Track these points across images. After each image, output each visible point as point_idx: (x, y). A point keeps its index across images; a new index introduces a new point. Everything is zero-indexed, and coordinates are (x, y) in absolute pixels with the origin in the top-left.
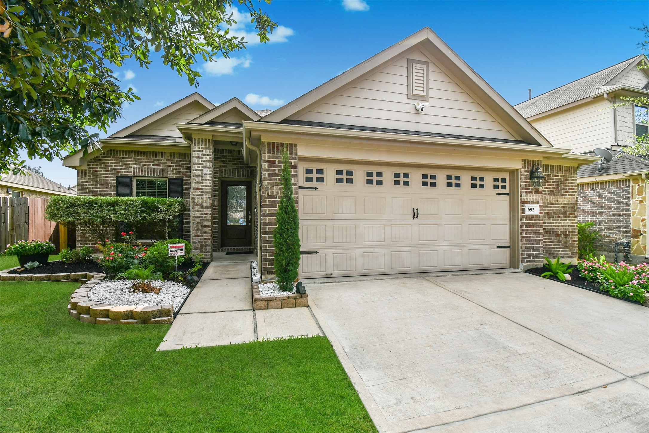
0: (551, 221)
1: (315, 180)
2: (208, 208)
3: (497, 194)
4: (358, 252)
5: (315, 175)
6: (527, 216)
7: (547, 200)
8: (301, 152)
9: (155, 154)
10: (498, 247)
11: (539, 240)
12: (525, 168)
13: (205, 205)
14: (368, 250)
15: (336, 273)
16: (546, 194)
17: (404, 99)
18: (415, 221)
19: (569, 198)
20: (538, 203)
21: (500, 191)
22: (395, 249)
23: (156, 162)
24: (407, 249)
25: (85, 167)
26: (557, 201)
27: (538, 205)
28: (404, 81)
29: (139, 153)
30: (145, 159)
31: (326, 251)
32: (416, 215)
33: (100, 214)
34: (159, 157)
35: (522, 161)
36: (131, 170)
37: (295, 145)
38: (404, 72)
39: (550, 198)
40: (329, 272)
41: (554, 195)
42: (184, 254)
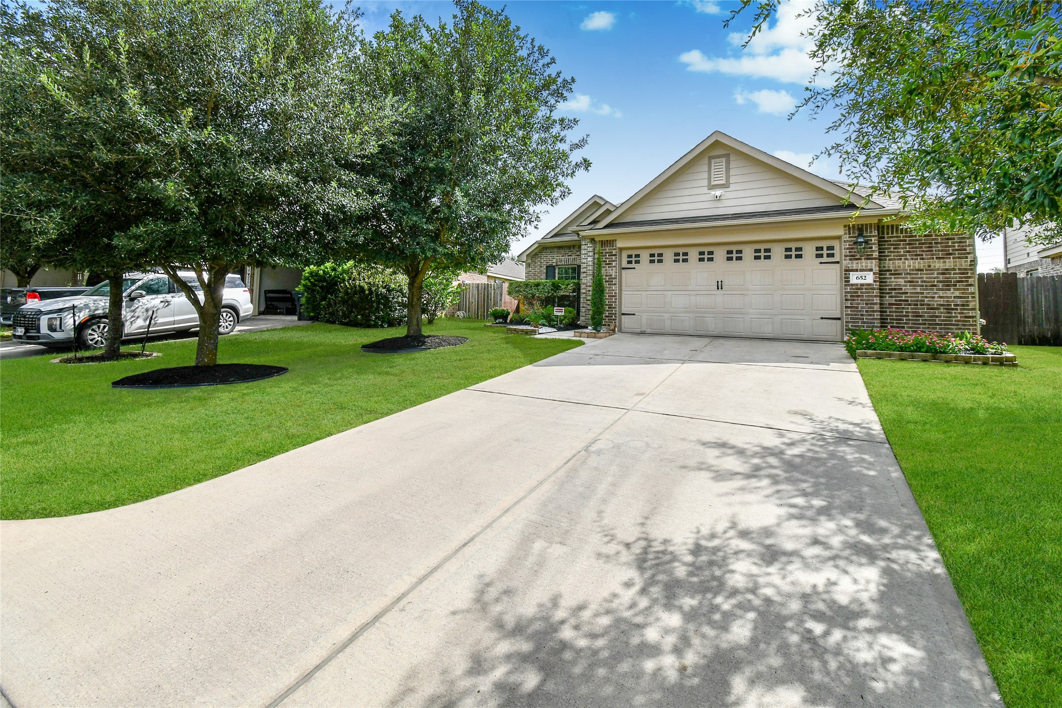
0: (919, 291)
1: (633, 262)
2: (590, 286)
3: (821, 263)
4: (667, 316)
5: (633, 259)
6: (852, 285)
7: (909, 266)
8: (620, 244)
9: (569, 247)
10: (822, 318)
11: (873, 311)
12: (850, 234)
13: (588, 284)
14: (674, 315)
15: (648, 331)
16: (906, 259)
17: (705, 190)
18: (720, 291)
19: (954, 262)
20: (871, 270)
21: (825, 259)
22: (699, 315)
23: (570, 254)
24: (711, 315)
25: (530, 261)
26: (929, 266)
27: (872, 273)
28: (706, 175)
29: (560, 247)
30: (563, 251)
31: (640, 314)
32: (719, 286)
33: (531, 292)
34: (572, 249)
35: (845, 226)
36: (555, 261)
37: (616, 240)
38: (706, 168)
39: (914, 263)
40: (643, 329)
41: (923, 259)
42: (563, 314)
